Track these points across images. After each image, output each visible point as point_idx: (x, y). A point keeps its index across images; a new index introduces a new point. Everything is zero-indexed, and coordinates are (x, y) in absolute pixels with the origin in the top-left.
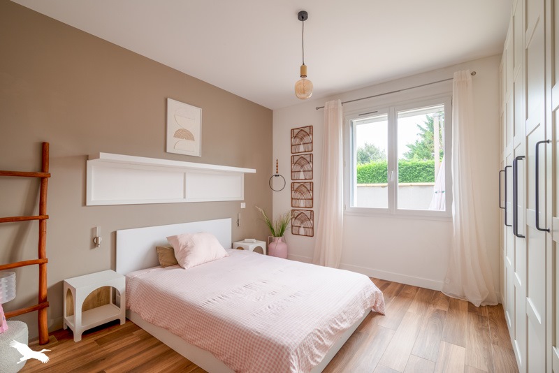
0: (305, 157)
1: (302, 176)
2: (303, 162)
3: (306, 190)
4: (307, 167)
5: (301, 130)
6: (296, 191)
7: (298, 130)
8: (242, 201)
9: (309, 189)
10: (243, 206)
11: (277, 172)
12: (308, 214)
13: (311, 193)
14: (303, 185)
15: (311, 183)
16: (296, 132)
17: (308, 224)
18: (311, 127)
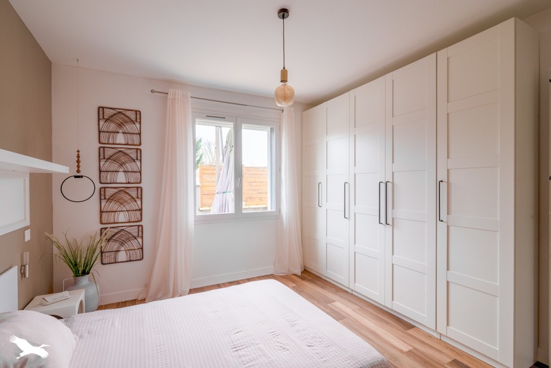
0: (128, 152)
1: (121, 178)
2: (123, 159)
3: (129, 197)
4: (130, 166)
5: (120, 112)
6: (110, 199)
7: (113, 112)
8: (26, 228)
9: (135, 196)
10: (28, 237)
11: (78, 171)
12: (134, 231)
13: (139, 203)
14: (124, 191)
15: (140, 189)
16: (108, 113)
17: (135, 244)
18: (138, 113)
